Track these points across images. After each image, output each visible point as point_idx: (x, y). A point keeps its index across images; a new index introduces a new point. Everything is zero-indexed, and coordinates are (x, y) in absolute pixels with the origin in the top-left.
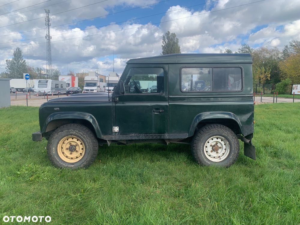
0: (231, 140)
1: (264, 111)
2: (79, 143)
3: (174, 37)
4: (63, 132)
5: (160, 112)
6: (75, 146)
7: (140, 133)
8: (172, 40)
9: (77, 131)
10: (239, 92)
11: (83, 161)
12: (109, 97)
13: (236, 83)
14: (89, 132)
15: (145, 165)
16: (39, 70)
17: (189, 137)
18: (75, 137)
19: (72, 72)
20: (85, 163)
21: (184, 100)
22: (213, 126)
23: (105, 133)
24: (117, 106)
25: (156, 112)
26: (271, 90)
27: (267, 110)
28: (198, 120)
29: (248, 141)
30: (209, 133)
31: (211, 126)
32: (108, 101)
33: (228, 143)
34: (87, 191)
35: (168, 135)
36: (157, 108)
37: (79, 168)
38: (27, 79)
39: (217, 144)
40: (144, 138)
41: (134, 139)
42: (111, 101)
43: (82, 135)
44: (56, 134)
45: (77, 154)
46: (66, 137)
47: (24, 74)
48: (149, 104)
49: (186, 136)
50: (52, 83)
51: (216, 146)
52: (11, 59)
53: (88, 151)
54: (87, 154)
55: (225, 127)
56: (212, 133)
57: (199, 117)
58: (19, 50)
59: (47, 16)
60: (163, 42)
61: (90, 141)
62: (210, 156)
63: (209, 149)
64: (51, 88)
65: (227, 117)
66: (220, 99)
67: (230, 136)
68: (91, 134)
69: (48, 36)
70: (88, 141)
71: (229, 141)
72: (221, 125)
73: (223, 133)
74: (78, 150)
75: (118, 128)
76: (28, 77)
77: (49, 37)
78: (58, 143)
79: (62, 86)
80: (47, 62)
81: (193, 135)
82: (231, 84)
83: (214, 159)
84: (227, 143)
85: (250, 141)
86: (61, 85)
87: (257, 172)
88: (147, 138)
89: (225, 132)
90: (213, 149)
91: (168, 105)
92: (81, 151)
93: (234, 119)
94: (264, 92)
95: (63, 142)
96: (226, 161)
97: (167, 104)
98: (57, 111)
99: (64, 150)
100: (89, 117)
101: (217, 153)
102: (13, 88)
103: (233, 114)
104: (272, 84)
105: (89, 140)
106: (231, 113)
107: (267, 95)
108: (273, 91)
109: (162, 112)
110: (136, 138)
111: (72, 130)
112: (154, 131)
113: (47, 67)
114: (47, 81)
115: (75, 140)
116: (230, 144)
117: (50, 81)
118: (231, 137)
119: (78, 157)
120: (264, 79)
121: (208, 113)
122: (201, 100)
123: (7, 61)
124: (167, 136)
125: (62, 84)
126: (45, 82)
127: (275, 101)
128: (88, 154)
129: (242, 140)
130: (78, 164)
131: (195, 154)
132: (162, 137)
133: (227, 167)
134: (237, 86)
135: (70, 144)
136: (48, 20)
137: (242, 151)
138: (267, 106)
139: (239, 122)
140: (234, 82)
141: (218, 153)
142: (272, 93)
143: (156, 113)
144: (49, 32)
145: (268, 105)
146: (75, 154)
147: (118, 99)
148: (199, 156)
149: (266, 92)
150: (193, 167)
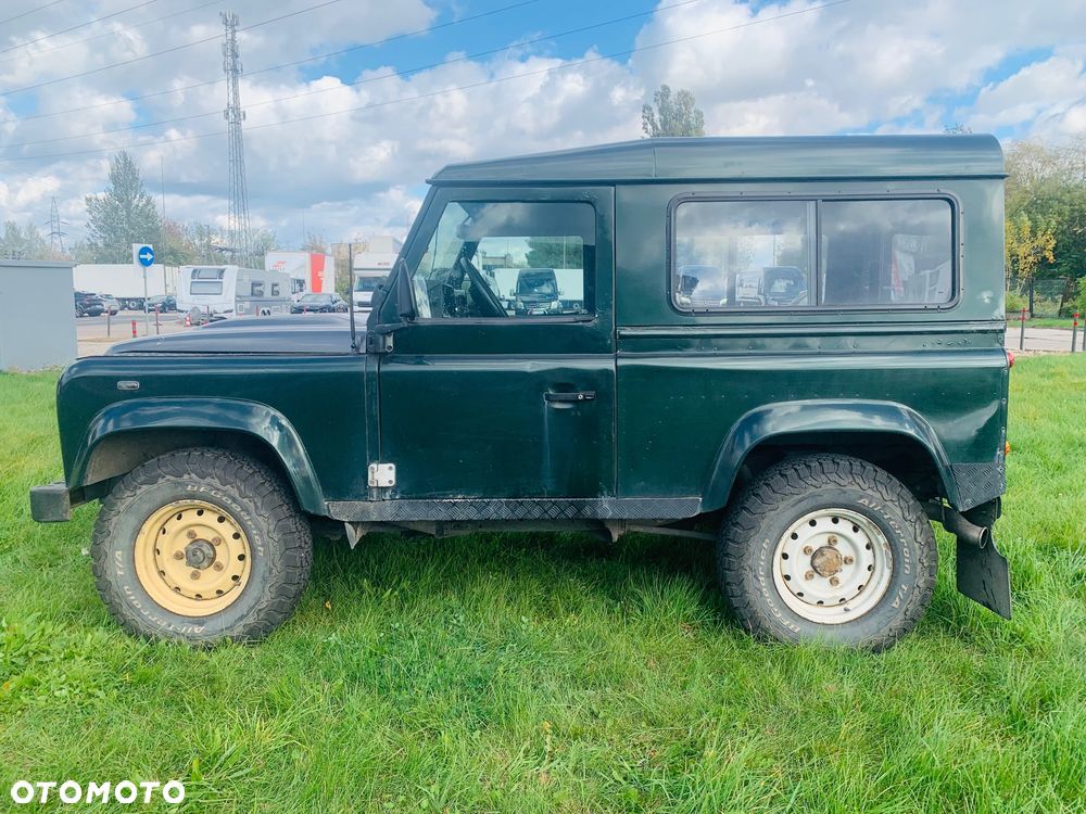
0: (900, 528)
1: (1033, 387)
2: (227, 530)
3: (686, 104)
4: (155, 486)
5: (576, 401)
6: (211, 545)
7: (491, 491)
8: (679, 116)
9: (216, 483)
10: (939, 309)
11: (243, 608)
12: (353, 334)
13: (925, 276)
14: (267, 485)
15: (509, 633)
16: (204, 232)
17: (705, 514)
18: (209, 505)
19: (318, 238)
20: (251, 620)
21: (688, 346)
22: (814, 464)
23: (337, 491)
24: (387, 373)
25: (560, 401)
26: (1060, 300)
27: (1047, 382)
28: (747, 435)
29: (975, 533)
30: (801, 496)
31: (809, 467)
32: (349, 350)
33: (882, 539)
34: (221, 766)
35: (610, 503)
36: (567, 383)
37: (225, 640)
38: (145, 263)
39: (832, 542)
40: (505, 514)
41: (462, 517)
42: (363, 350)
43: (234, 500)
44: (129, 493)
45: (221, 580)
46: (168, 508)
47: (137, 247)
48: (529, 365)
49: (691, 505)
50: (238, 280)
51: (828, 554)
52: (101, 195)
53: (261, 569)
54: (258, 580)
55: (870, 467)
56: (813, 496)
57: (755, 426)
58: (126, 159)
59: (230, 36)
60: (645, 124)
61: (272, 527)
62: (801, 594)
63: (799, 565)
64: (237, 296)
65: (878, 423)
66: (850, 342)
67: (892, 512)
68: (276, 497)
69: (233, 111)
70: (264, 525)
71: (886, 531)
72: (852, 459)
73: (861, 497)
74: (224, 562)
75: (393, 473)
76: (149, 257)
77: (235, 113)
78: (138, 531)
79: (276, 288)
80: (232, 203)
81: (723, 504)
82: (904, 282)
83: (820, 609)
84: (879, 545)
85: (987, 535)
86: (275, 285)
87: (1019, 679)
88: (520, 513)
89: (870, 492)
90: (814, 568)
91: (614, 368)
92: (235, 567)
93: (912, 432)
94: (1031, 310)
95: (159, 525)
96: (873, 622)
97: (609, 365)
98: (130, 394)
99: (165, 559)
100: (269, 420)
101: (834, 582)
102: (108, 296)
103: (909, 413)
104: (1062, 281)
105: (266, 520)
106: (900, 406)
107: (1042, 322)
108: (1066, 305)
109: (585, 400)
110: (473, 515)
111: (193, 475)
112: (549, 483)
113: (232, 222)
114: (222, 271)
115: (210, 518)
116: (893, 545)
117: (231, 271)
118: (900, 513)
119: (225, 591)
120: (1031, 259)
121: (793, 406)
122: (762, 347)
123: (88, 200)
124: (606, 506)
125: (276, 282)
126: (215, 274)
127: (1077, 345)
128: (265, 580)
129: (949, 527)
130: (222, 623)
131: (734, 587)
132: (588, 511)
133: (876, 650)
134: (928, 289)
135: (191, 535)
136: (233, 50)
137: (949, 573)
138: (1049, 366)
139: (934, 444)
140: (917, 272)
141: (837, 582)
142: (1065, 313)
143: (558, 406)
144: (236, 94)
145: (1053, 364)
146: (210, 580)
147: (390, 341)
148: (752, 596)
149: (1037, 309)
150: (724, 643)
